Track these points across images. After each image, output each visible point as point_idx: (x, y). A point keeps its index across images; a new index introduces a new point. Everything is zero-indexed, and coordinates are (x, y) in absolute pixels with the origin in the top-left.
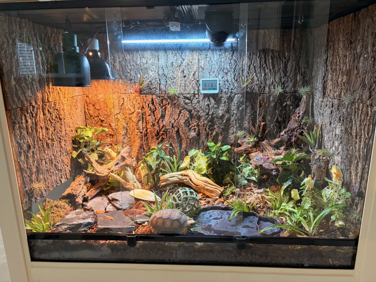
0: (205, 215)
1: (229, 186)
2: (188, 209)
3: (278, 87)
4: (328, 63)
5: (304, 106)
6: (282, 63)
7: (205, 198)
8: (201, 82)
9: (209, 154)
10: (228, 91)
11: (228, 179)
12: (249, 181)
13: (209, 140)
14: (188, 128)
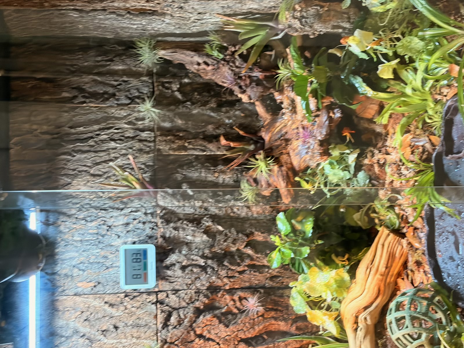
0: (451, 272)
1: (375, 215)
2: (440, 315)
3: (139, 111)
4: (88, 9)
5: (182, 54)
6: (84, 105)
7: (409, 272)
8: (129, 288)
10: (150, 222)
11: (359, 217)
14: (239, 316)
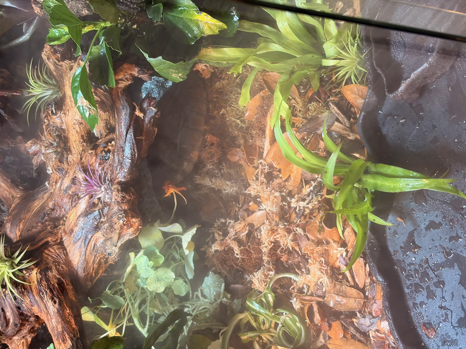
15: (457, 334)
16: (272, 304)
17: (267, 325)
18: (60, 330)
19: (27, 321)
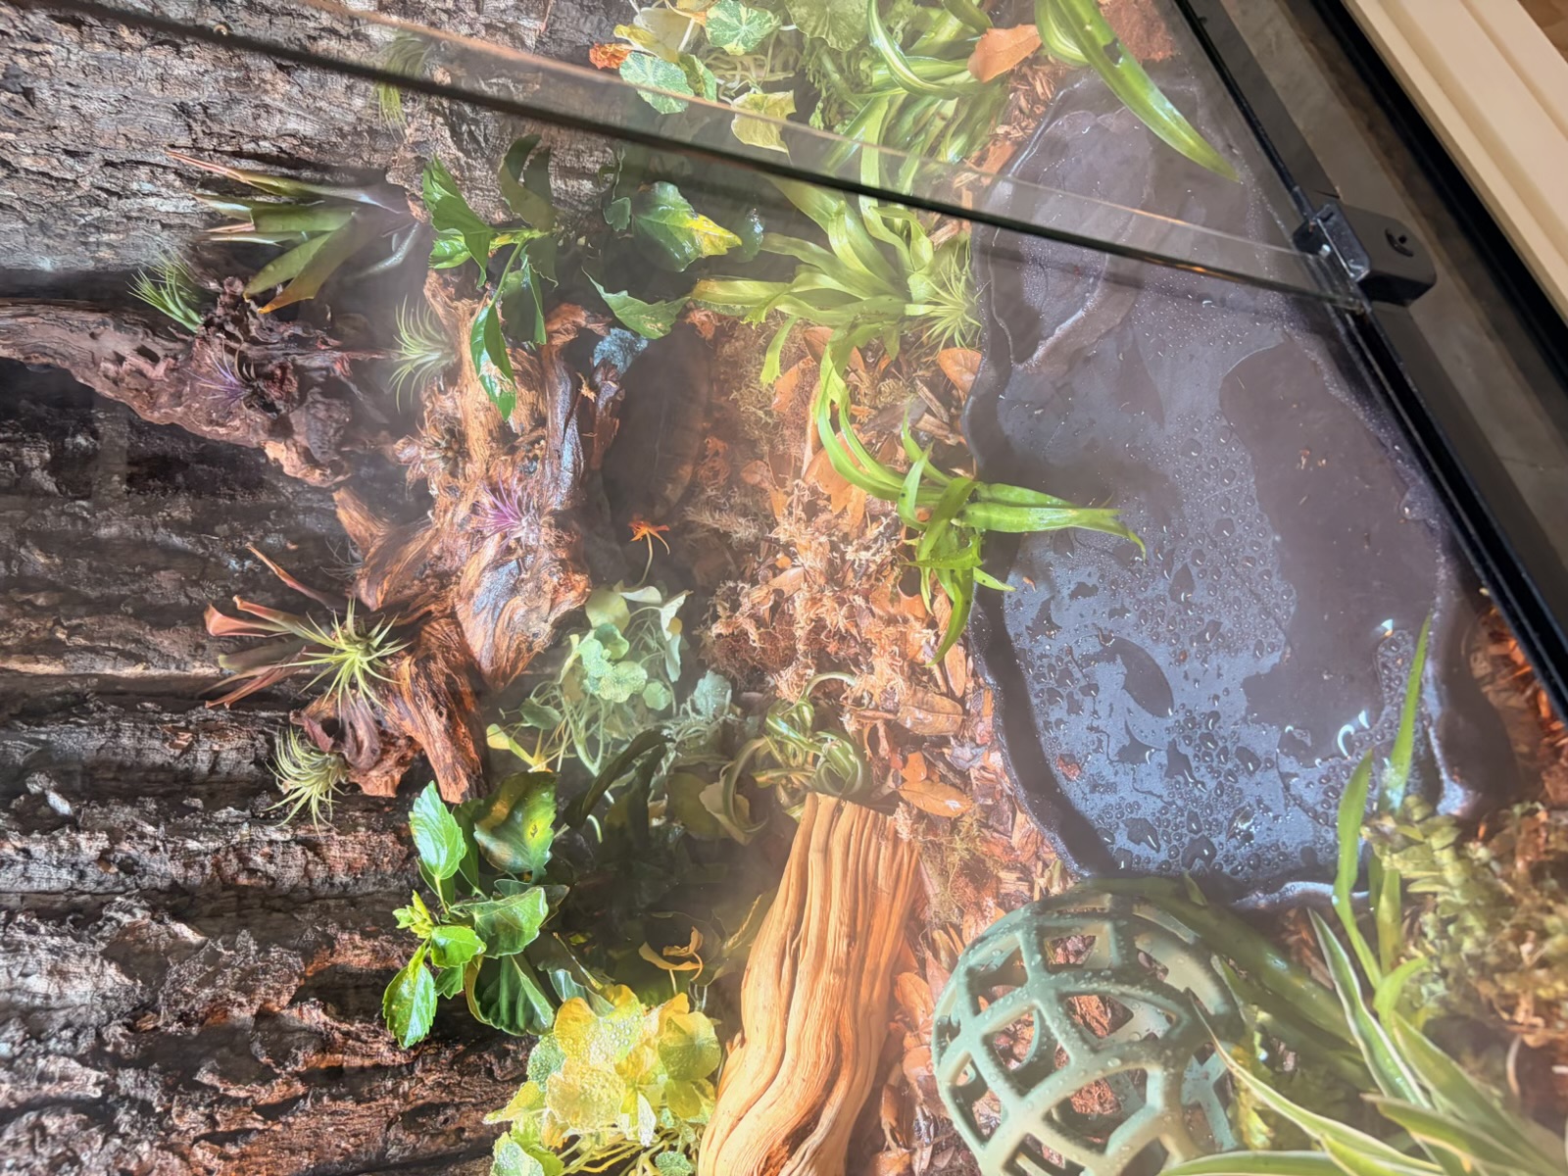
1: (772, 774)
7: (937, 935)
9: (515, 989)
11: (719, 801)
12: (693, 667)
13: (387, 1057)
15: (1116, 773)
16: (809, 724)
17: (800, 759)
18: (449, 760)
19: (394, 744)
